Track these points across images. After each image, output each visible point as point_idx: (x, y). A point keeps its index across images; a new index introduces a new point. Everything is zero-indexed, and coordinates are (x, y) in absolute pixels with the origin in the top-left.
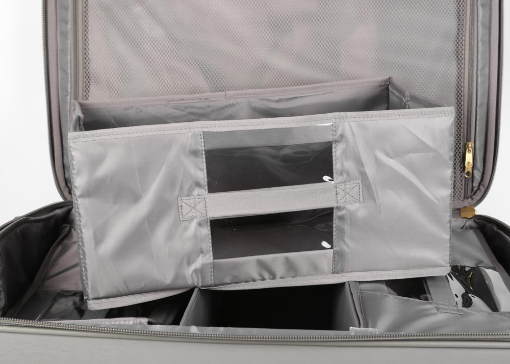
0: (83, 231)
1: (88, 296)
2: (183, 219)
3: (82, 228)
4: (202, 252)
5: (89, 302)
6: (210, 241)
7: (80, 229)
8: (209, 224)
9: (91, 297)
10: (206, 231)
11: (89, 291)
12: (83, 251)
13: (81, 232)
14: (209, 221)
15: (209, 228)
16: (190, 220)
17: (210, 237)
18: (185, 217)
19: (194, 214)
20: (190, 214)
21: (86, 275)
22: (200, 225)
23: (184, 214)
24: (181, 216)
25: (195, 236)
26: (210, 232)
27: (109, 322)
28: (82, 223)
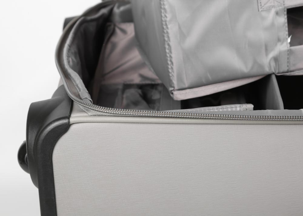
0: (169, 26)
1: (174, 87)
2: (261, 9)
3: (168, 24)
4: (279, 40)
5: (175, 93)
6: (287, 29)
7: (166, 25)
8: (286, 13)
9: (176, 88)
10: (283, 20)
11: (175, 82)
12: (169, 45)
13: (168, 28)
14: (286, 10)
15: (286, 16)
16: (268, 10)
17: (287, 25)
18: (263, 8)
19: (272, 4)
20: (268, 5)
21: (172, 68)
22: (277, 13)
23: (263, 5)
24: (260, 7)
25: (273, 25)
26: (286, 21)
27: (217, 109)
28: (168, 19)
